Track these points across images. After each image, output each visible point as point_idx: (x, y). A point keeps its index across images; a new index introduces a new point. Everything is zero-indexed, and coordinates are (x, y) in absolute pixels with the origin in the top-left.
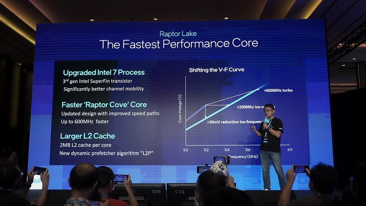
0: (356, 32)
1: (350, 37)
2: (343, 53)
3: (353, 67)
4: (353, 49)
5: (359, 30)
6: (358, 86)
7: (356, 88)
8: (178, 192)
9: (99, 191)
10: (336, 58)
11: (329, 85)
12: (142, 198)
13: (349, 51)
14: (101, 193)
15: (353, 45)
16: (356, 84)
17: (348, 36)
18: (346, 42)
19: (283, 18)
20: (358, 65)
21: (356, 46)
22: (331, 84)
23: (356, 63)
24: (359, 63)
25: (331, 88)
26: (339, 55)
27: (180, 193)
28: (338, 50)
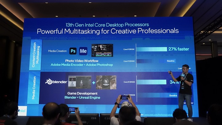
0: (211, 24)
1: (207, 27)
2: (203, 37)
3: (209, 45)
4: (209, 34)
5: (213, 24)
6: (212, 56)
7: (211, 57)
8: (107, 118)
9: (60, 119)
10: (199, 40)
11: (195, 55)
12: (85, 122)
13: (207, 35)
14: (61, 120)
15: (209, 32)
16: (211, 55)
17: (206, 27)
18: (205, 30)
19: (168, 16)
20: (212, 44)
21: (211, 33)
22: (196, 55)
23: (211, 42)
24: (213, 42)
25: (196, 57)
26: (201, 38)
27: (108, 119)
28: (200, 35)
